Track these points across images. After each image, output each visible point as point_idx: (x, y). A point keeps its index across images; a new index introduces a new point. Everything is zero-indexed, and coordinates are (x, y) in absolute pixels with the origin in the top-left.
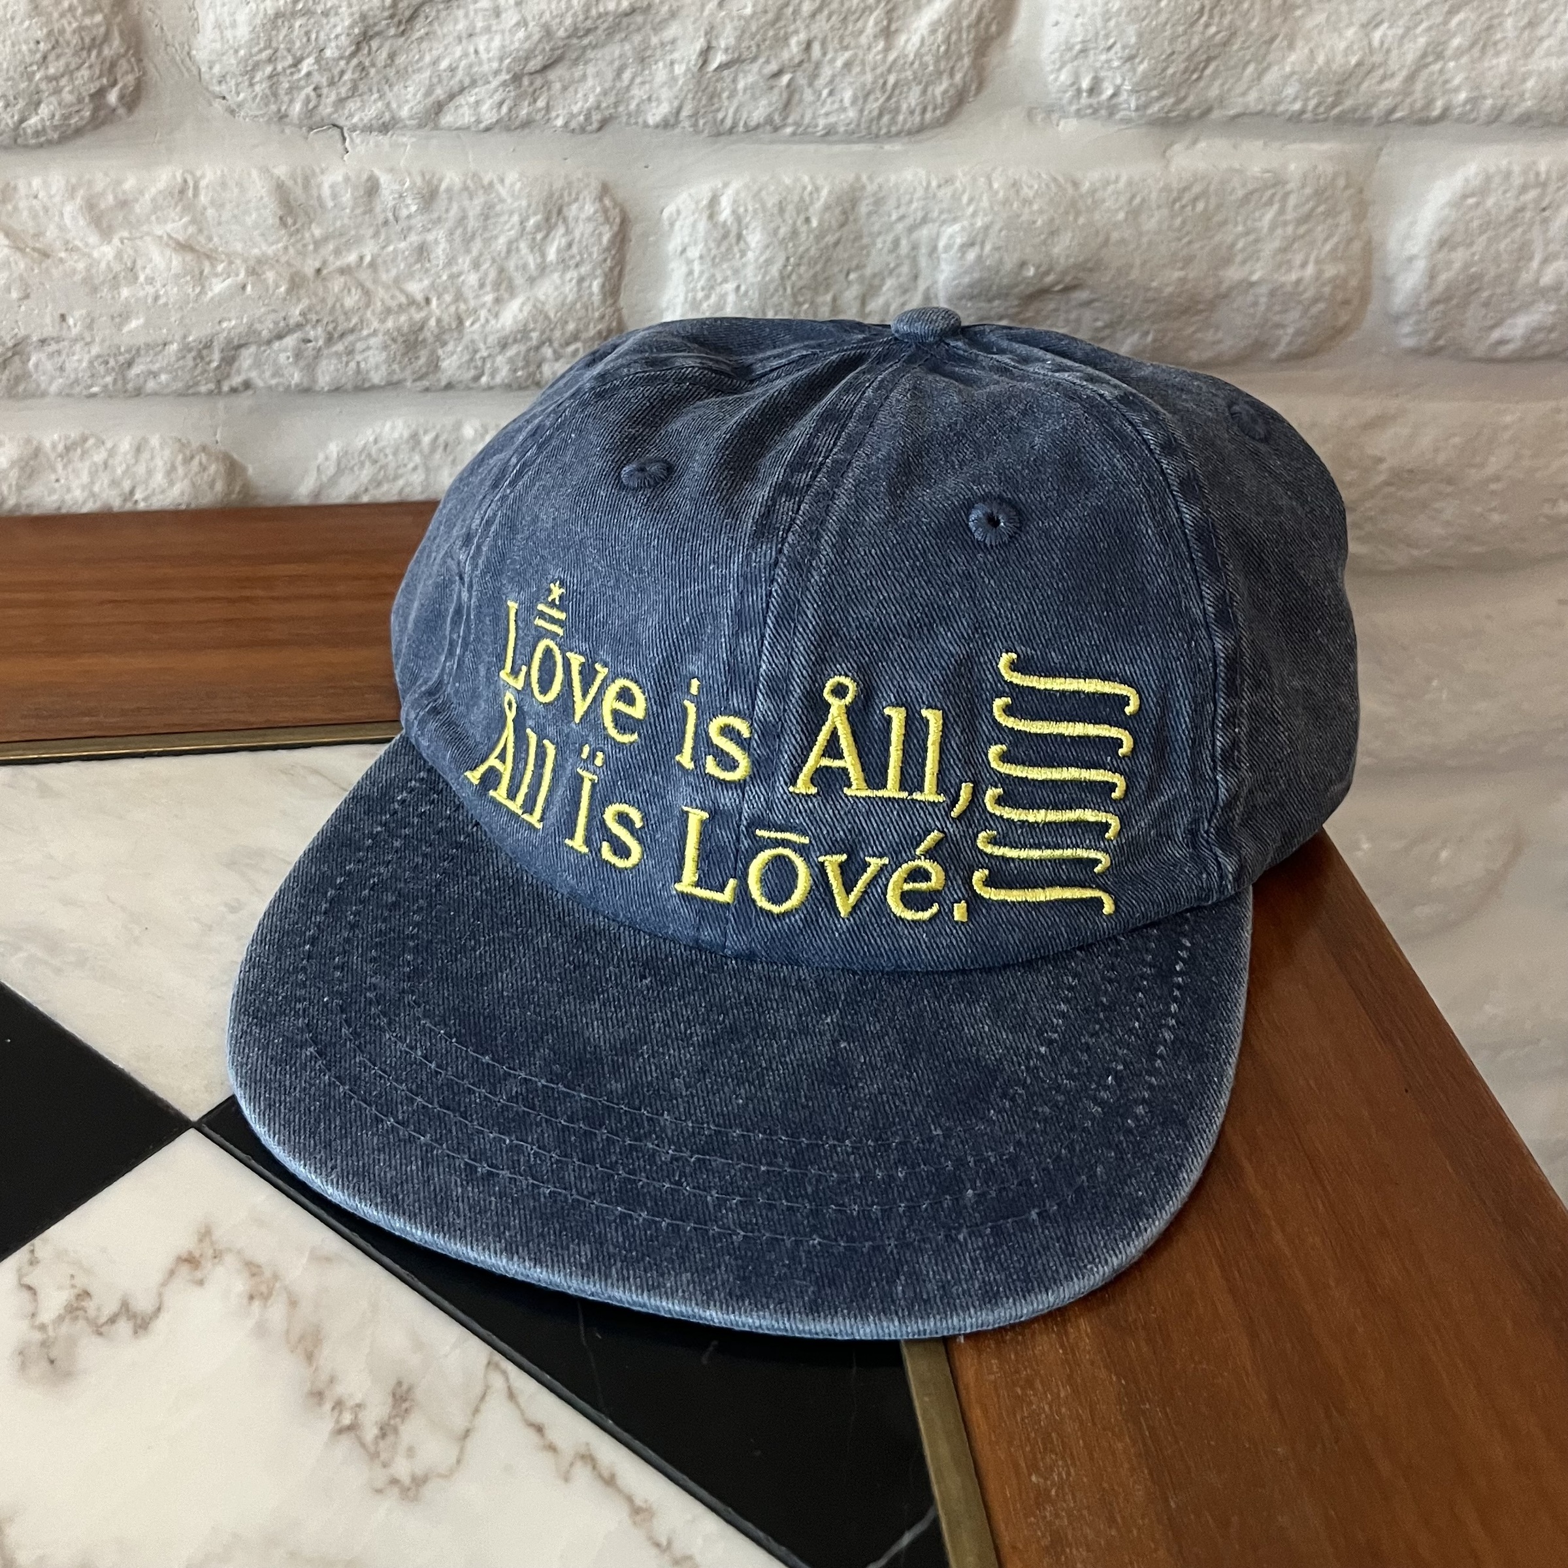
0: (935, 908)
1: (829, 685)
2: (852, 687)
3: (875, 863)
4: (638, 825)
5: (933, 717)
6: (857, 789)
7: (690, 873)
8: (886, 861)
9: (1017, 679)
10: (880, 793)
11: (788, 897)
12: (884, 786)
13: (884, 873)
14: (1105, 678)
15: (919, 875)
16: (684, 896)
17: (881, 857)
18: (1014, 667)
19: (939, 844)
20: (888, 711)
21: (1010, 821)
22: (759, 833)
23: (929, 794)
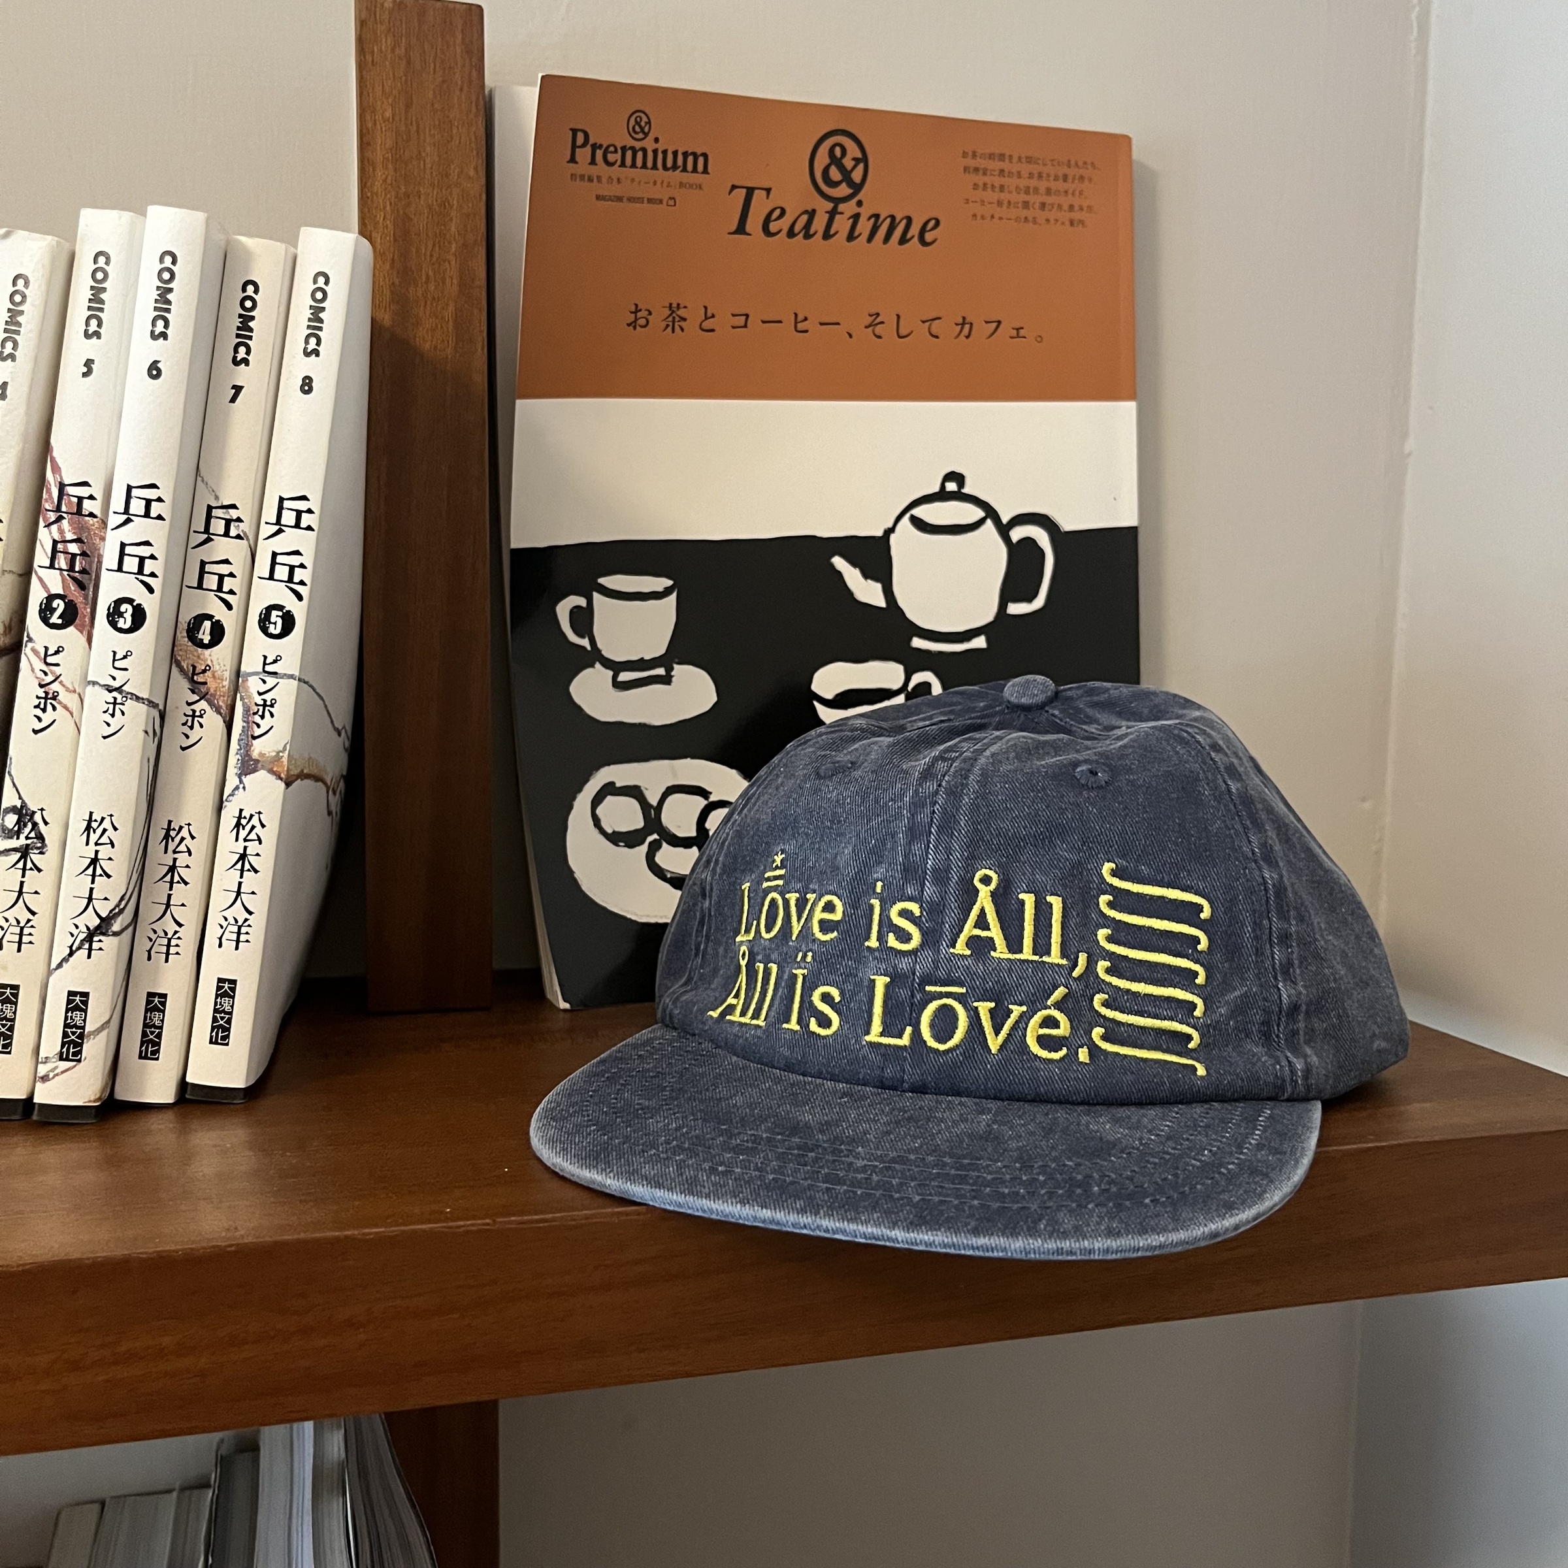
0: (1064, 1051)
1: (979, 875)
2: (995, 877)
3: (1017, 1010)
4: (837, 999)
5: (1056, 902)
6: (1001, 951)
7: (877, 1026)
8: (1024, 1008)
9: (1116, 882)
10: (1018, 956)
11: (951, 1037)
12: (1021, 951)
13: (1024, 1019)
14: (1184, 889)
15: (1050, 1022)
16: (871, 1044)
17: (1021, 1005)
18: (1114, 873)
19: (1065, 997)
20: (1022, 896)
21: (1118, 988)
22: (928, 988)
23: (1055, 957)
